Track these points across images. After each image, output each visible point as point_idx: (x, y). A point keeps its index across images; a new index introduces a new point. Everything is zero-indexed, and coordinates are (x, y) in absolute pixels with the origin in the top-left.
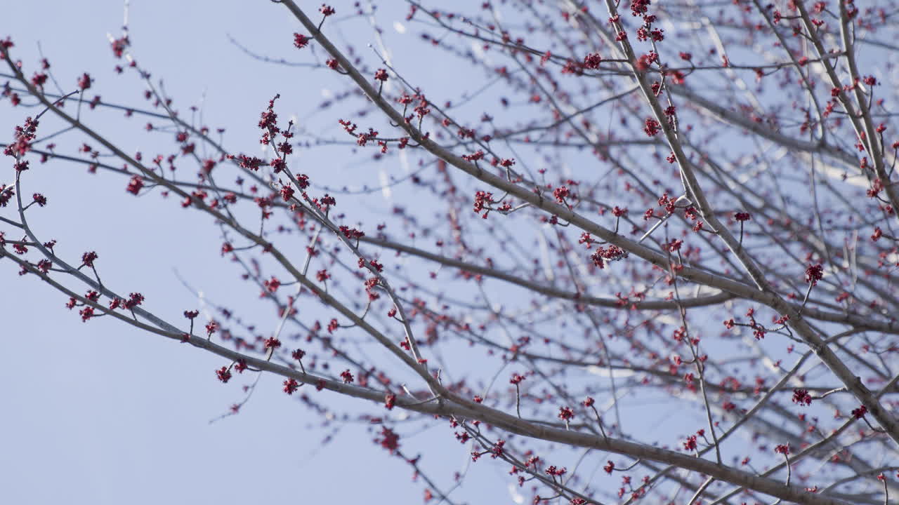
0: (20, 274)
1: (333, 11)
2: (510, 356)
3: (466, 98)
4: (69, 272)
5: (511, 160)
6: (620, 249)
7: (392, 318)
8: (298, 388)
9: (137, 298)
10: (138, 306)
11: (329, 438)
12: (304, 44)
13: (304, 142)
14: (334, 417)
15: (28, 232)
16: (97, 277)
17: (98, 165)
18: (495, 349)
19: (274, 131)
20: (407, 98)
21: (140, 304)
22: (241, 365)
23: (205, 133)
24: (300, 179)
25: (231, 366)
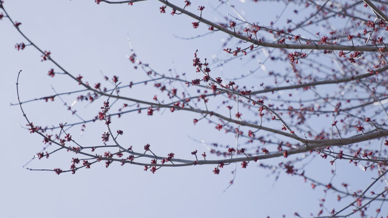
0: (122, 165)
1: (204, 7)
2: (336, 113)
3: (278, 17)
4: (141, 156)
5: (298, 35)
6: (359, 52)
7: (275, 120)
8: (248, 164)
9: (171, 155)
10: (173, 158)
11: (277, 177)
12: (198, 26)
13: (219, 64)
14: (276, 168)
15: (120, 147)
16: (153, 153)
17: (141, 109)
18: (328, 114)
19: (200, 65)
20: (247, 29)
21: (174, 157)
22: (221, 164)
23: (178, 78)
24: (218, 80)
25: (218, 167)
